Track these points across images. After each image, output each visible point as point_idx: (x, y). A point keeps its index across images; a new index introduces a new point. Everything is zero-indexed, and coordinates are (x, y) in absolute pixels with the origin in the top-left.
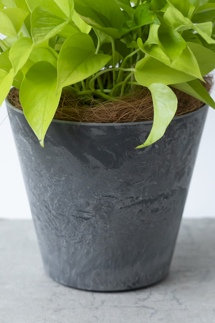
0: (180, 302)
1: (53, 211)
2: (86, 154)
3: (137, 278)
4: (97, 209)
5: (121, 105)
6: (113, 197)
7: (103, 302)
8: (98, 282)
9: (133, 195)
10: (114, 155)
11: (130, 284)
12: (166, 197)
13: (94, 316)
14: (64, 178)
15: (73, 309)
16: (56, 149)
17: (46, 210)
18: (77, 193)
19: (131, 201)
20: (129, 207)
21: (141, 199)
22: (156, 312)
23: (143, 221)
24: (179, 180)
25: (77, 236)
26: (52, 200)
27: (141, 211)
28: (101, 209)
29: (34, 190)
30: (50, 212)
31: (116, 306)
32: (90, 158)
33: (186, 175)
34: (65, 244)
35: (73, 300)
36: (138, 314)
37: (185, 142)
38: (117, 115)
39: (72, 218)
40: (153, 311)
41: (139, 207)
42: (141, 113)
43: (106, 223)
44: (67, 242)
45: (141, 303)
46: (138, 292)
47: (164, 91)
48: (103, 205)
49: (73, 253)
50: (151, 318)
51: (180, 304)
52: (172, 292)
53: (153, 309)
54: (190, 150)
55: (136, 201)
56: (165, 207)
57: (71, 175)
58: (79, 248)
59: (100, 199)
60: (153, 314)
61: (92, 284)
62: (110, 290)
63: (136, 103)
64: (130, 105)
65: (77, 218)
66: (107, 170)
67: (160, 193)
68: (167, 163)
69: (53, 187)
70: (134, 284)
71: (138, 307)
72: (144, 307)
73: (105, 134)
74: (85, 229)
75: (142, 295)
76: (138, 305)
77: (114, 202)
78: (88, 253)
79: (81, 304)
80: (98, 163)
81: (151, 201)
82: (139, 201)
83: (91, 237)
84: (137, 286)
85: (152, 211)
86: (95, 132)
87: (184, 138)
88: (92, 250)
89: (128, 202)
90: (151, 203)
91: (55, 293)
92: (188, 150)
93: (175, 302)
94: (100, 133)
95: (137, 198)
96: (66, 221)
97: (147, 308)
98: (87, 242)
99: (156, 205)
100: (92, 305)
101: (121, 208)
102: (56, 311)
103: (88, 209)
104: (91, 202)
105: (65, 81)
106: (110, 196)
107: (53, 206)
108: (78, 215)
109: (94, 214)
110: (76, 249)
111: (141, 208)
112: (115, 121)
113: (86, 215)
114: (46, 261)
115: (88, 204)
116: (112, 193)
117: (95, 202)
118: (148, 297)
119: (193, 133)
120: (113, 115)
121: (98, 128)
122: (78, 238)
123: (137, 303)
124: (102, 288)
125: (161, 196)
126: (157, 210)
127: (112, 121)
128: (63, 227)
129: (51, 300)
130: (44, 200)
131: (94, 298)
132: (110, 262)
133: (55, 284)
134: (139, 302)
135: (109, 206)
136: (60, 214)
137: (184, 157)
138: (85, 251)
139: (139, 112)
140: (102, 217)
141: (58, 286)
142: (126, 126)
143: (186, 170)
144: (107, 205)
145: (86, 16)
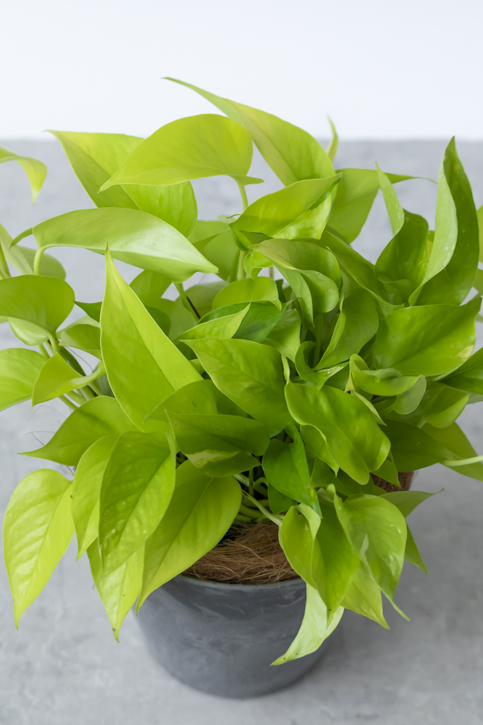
2: (196, 604)
66: (231, 620)
80: (217, 615)
145: (201, 450)
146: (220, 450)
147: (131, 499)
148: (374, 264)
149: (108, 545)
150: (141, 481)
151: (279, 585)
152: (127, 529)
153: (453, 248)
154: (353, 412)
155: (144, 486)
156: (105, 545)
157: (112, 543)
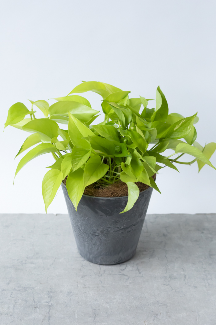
0: (140, 271)
1: (82, 231)
2: (97, 210)
3: (120, 259)
4: (102, 232)
5: (113, 189)
6: (109, 227)
7: (104, 271)
8: (102, 261)
9: (119, 226)
10: (110, 211)
11: (117, 262)
12: (134, 225)
13: (100, 281)
14: (86, 219)
15: (91, 275)
16: (83, 206)
17: (79, 229)
18: (93, 225)
19: (118, 229)
20: (117, 231)
21: (122, 228)
22: (129, 278)
23: (123, 236)
24: (140, 217)
25: (93, 242)
26: (81, 226)
27: (122, 232)
28: (104, 232)
29: (73, 220)
30: (80, 231)
31: (110, 274)
32: (99, 211)
33: (144, 214)
34: (87, 244)
35: (91, 270)
36: (120, 280)
37: (143, 202)
38: (112, 194)
39: (90, 235)
40: (127, 278)
41: (121, 231)
42: (122, 193)
43: (106, 238)
44: (88, 244)
45: (122, 272)
46: (121, 265)
47: (133, 186)
48: (105, 231)
49: (91, 249)
50: (126, 282)
51: (140, 273)
52: (136, 265)
53: (127, 276)
54: (146, 204)
55: (120, 229)
56: (134, 229)
57: (90, 217)
58: (94, 247)
59: (103, 228)
60: (127, 279)
61: (99, 261)
62: (108, 264)
63: (120, 188)
64: (117, 189)
65: (93, 235)
66: (107, 216)
67: (131, 224)
68: (134, 212)
69: (82, 221)
70: (119, 261)
71: (121, 275)
72: (123, 275)
73: (106, 202)
74: (96, 240)
75: (122, 267)
76: (120, 273)
77: (110, 229)
78: (98, 249)
79: (94, 272)
80: (103, 214)
81: (127, 228)
82: (121, 228)
83: (99, 243)
84: (120, 262)
85: (128, 232)
86: (101, 201)
87: (143, 201)
88: (99, 248)
89: (116, 229)
90: (127, 229)
91: (83, 265)
92: (145, 205)
93: (137, 271)
94: (104, 202)
95: (120, 227)
96: (88, 236)
97: (125, 275)
98: (97, 245)
99: (129, 229)
100: (99, 273)
101: (113, 232)
102: (82, 277)
103: (98, 232)
104: (99, 229)
105: (87, 183)
106: (108, 227)
107: (82, 229)
108: (93, 234)
109: (100, 234)
110: (92, 247)
111: (122, 231)
112: (110, 196)
113: (97, 234)
114: (79, 249)
115: (98, 230)
116: (109, 226)
117: (101, 229)
118: (125, 268)
119: (147, 197)
120: (109, 194)
121: (103, 199)
122: (93, 243)
123: (120, 272)
124: (104, 263)
125: (132, 225)
126: (130, 231)
127: (109, 197)
128: (87, 237)
129: (80, 270)
130: (77, 225)
131: (101, 269)
132: (108, 253)
133: (82, 259)
134: (121, 272)
135: (107, 231)
136: (85, 232)
137: (143, 208)
138: (96, 248)
139: (121, 192)
140: (104, 235)
141: (84, 260)
142: (115, 199)
143: (144, 212)
144: (106, 230)
145: (97, 149)
146: (102, 151)
147: (79, 158)
148: (141, 114)
149: (74, 166)
150: (82, 155)
151: (120, 197)
152: (79, 163)
153: (161, 104)
154: (138, 137)
155: (83, 156)
156: (73, 166)
157: (75, 166)
